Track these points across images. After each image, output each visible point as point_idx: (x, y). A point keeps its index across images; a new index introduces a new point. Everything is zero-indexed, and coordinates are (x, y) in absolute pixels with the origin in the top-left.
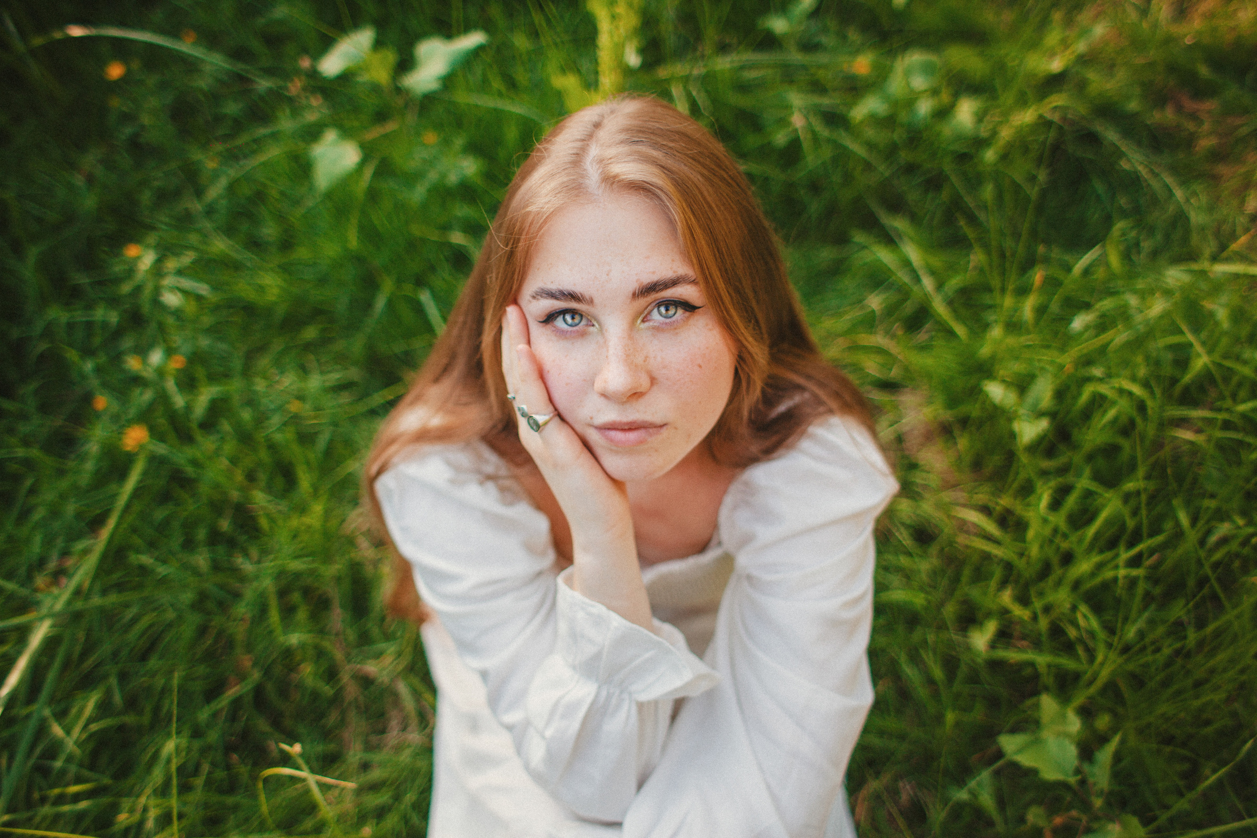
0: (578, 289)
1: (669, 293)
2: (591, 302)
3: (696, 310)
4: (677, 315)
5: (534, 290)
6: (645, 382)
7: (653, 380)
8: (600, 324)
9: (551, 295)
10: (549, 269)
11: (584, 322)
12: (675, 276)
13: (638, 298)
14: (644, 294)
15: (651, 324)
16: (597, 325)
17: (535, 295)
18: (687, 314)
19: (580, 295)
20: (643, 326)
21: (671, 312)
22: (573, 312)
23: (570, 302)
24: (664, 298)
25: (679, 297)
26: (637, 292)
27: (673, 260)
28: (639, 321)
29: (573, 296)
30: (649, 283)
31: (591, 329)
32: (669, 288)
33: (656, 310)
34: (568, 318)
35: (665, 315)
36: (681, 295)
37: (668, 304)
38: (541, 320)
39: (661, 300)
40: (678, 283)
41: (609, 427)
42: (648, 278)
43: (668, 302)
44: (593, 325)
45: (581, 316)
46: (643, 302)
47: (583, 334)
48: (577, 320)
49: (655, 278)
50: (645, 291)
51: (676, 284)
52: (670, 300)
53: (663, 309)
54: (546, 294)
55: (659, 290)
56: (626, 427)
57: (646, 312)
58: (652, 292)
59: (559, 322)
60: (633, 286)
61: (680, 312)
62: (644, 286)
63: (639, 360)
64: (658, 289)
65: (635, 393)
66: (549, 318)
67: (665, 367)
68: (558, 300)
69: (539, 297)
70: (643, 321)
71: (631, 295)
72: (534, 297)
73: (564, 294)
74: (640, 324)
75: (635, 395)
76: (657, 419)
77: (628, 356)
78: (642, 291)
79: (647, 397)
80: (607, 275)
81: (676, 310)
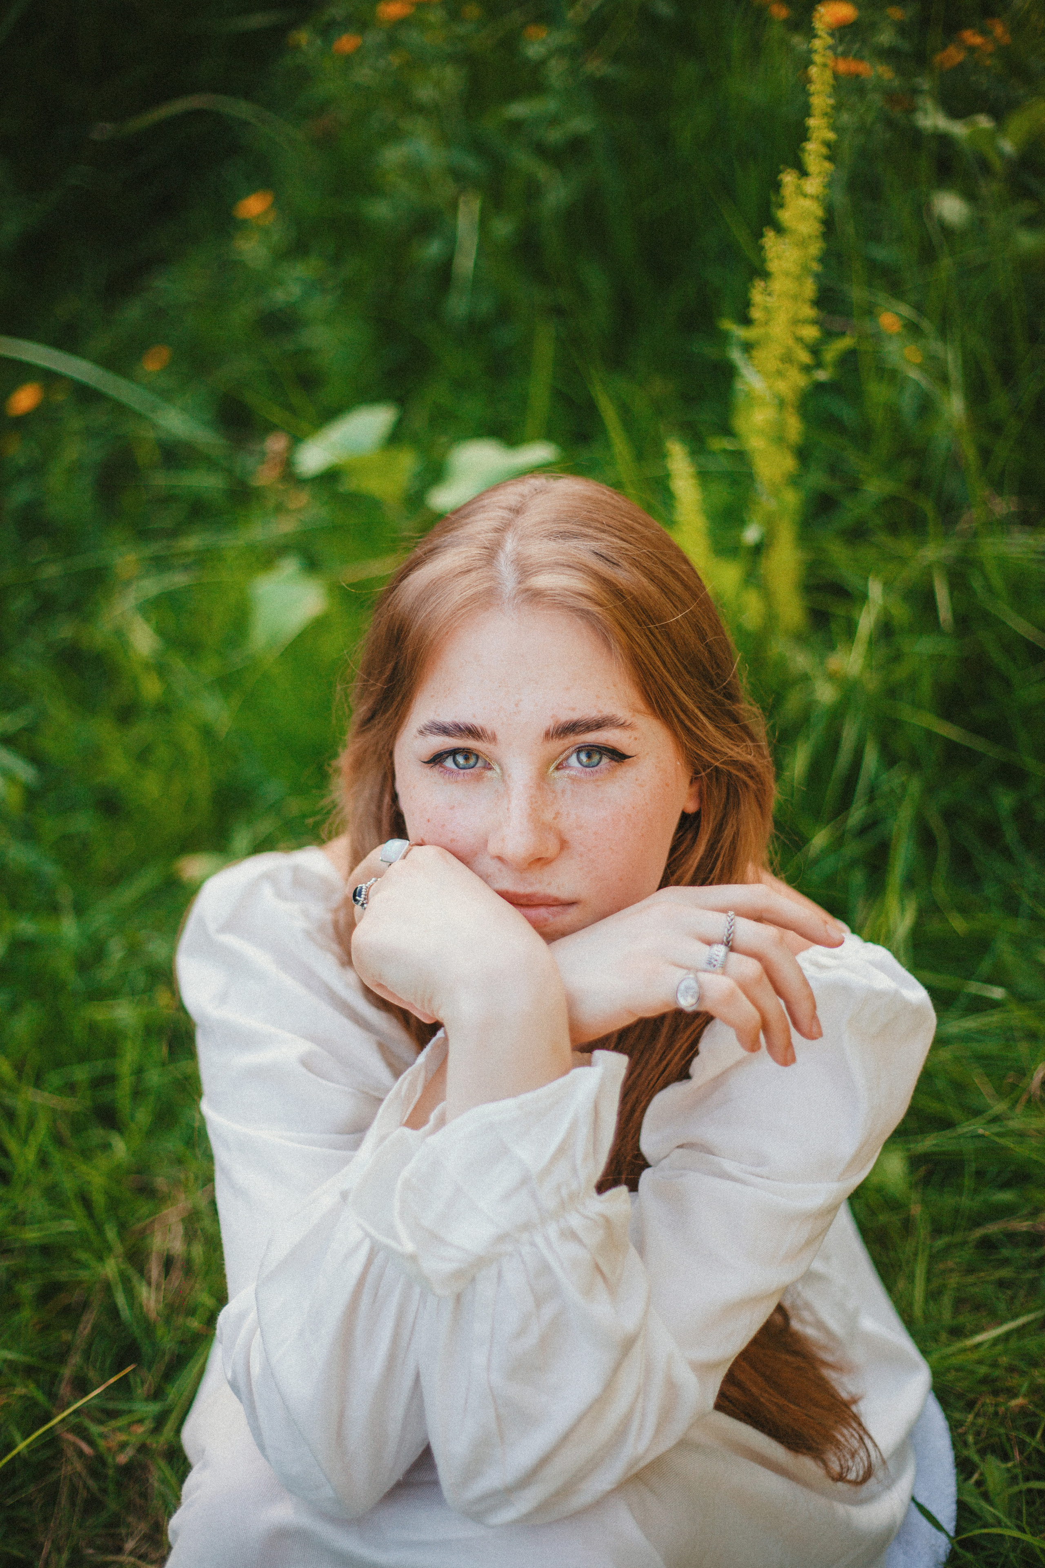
0: (478, 721)
1: (592, 737)
2: (493, 739)
3: (626, 760)
4: (602, 763)
5: (423, 723)
6: (552, 847)
7: (563, 844)
8: (500, 765)
9: (444, 730)
10: (446, 697)
11: (480, 764)
12: (600, 716)
13: (552, 739)
14: (560, 734)
15: (567, 773)
16: (496, 767)
17: (423, 730)
18: (614, 763)
19: (479, 730)
20: (557, 774)
21: (596, 758)
22: (467, 753)
23: (468, 740)
24: (584, 743)
25: (605, 743)
26: (551, 731)
27: (598, 697)
28: (552, 768)
29: (472, 732)
30: (566, 722)
31: (490, 772)
32: (592, 730)
33: (574, 756)
34: (461, 760)
35: (585, 764)
36: (607, 740)
37: (592, 750)
38: (426, 760)
39: (582, 745)
40: (604, 726)
42: (567, 716)
43: (591, 748)
44: (492, 769)
45: (477, 757)
46: (557, 745)
47: (479, 778)
48: (472, 761)
49: (575, 716)
50: (562, 732)
51: (601, 727)
52: (593, 746)
53: (583, 757)
54: (437, 729)
55: (579, 732)
56: (523, 902)
57: (562, 757)
58: (570, 733)
59: (449, 763)
60: (548, 723)
61: (605, 760)
62: (560, 725)
63: (548, 816)
64: (577, 731)
65: (539, 859)
66: (436, 760)
67: (580, 827)
68: (452, 737)
69: (427, 733)
70: (557, 768)
71: (543, 734)
72: (421, 732)
73: (460, 728)
74: (553, 772)
75: (539, 861)
76: (564, 894)
77: (534, 810)
78: (557, 732)
79: (553, 864)
80: (517, 705)
81: (601, 758)
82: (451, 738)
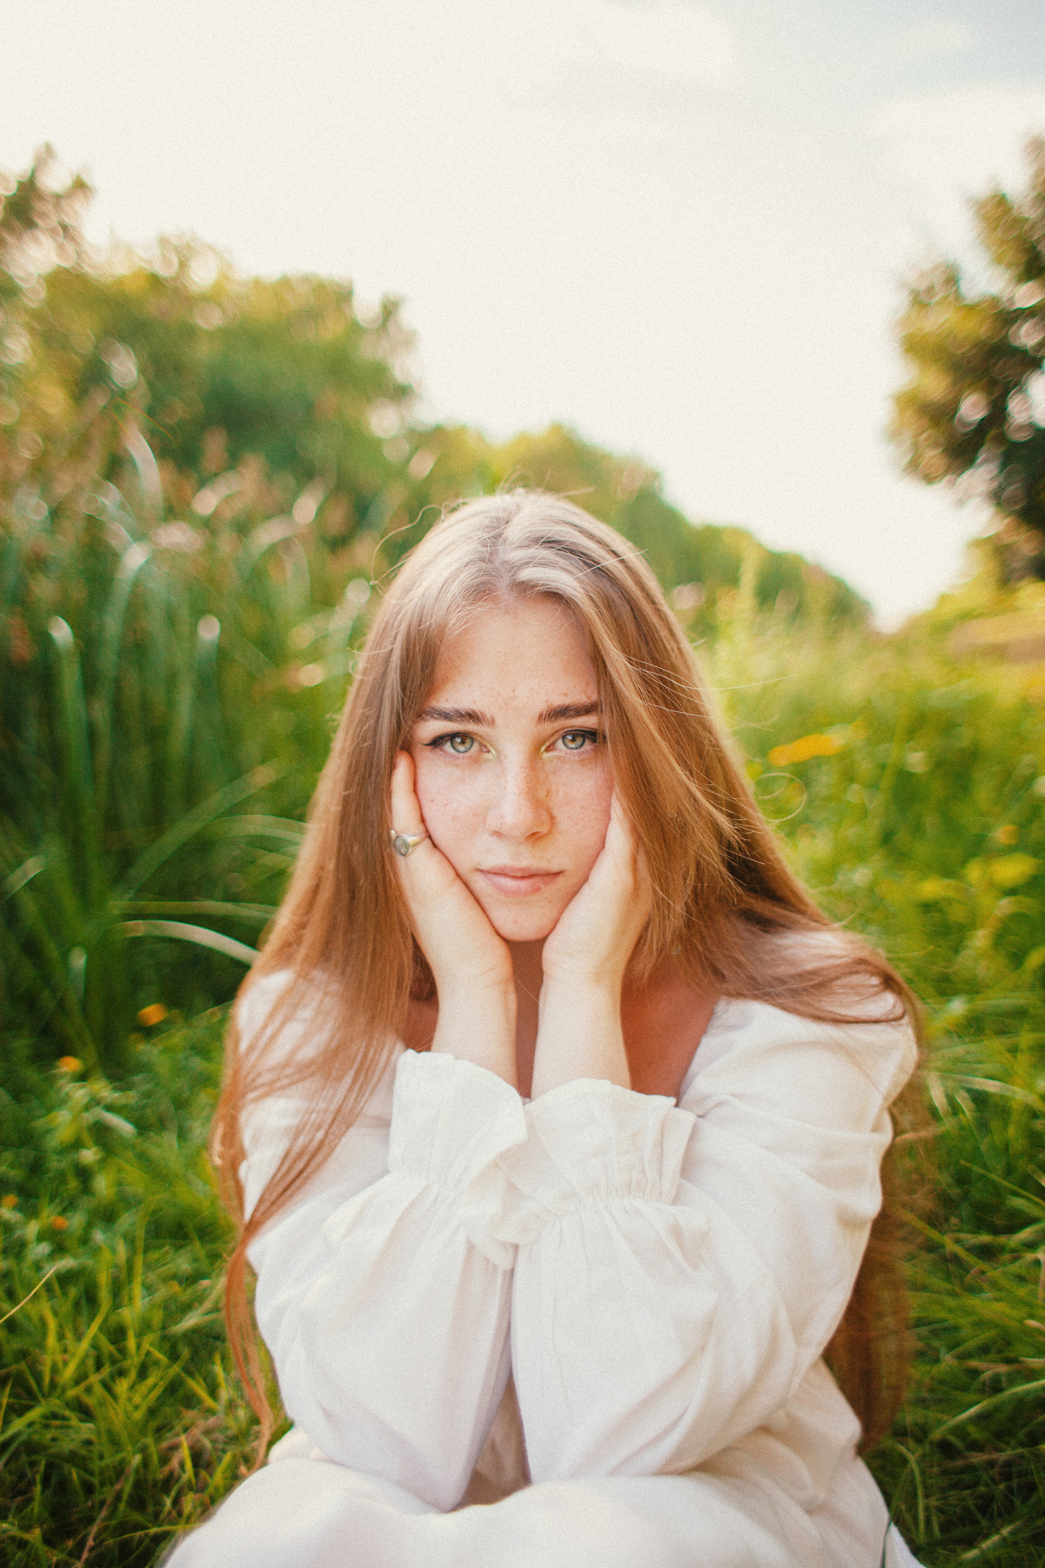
0: (476, 706)
1: (579, 722)
2: (492, 722)
4: (584, 748)
6: (546, 821)
7: (553, 820)
8: (498, 752)
9: (445, 715)
10: (445, 684)
11: (476, 747)
12: (588, 702)
13: (545, 722)
14: (552, 717)
15: (556, 753)
16: (493, 751)
19: (479, 714)
20: (546, 756)
21: (579, 741)
22: (465, 737)
23: (467, 724)
24: (572, 727)
25: (590, 727)
26: (544, 714)
27: (588, 684)
28: (543, 749)
29: (472, 716)
30: (559, 706)
31: (486, 755)
32: (581, 715)
33: (560, 742)
34: (458, 743)
35: (570, 747)
36: (592, 725)
37: (577, 734)
38: (427, 742)
39: (570, 729)
40: (591, 711)
41: (499, 871)
42: (559, 701)
43: (577, 732)
44: (489, 752)
45: (474, 740)
46: (549, 727)
47: (476, 761)
48: (468, 745)
49: (567, 701)
50: (554, 715)
51: (589, 712)
52: (579, 730)
53: (569, 740)
54: (438, 714)
56: (519, 874)
57: (551, 739)
58: (561, 717)
59: (448, 747)
60: (541, 706)
61: (587, 743)
62: (553, 708)
63: (541, 794)
64: (568, 715)
65: (534, 834)
66: (436, 743)
67: (568, 804)
68: (453, 721)
70: (547, 750)
71: (537, 716)
73: (461, 713)
74: (543, 752)
75: (535, 836)
76: (553, 866)
77: (529, 789)
78: (549, 715)
79: (545, 840)
80: (513, 691)
81: (584, 741)
82: (452, 723)
